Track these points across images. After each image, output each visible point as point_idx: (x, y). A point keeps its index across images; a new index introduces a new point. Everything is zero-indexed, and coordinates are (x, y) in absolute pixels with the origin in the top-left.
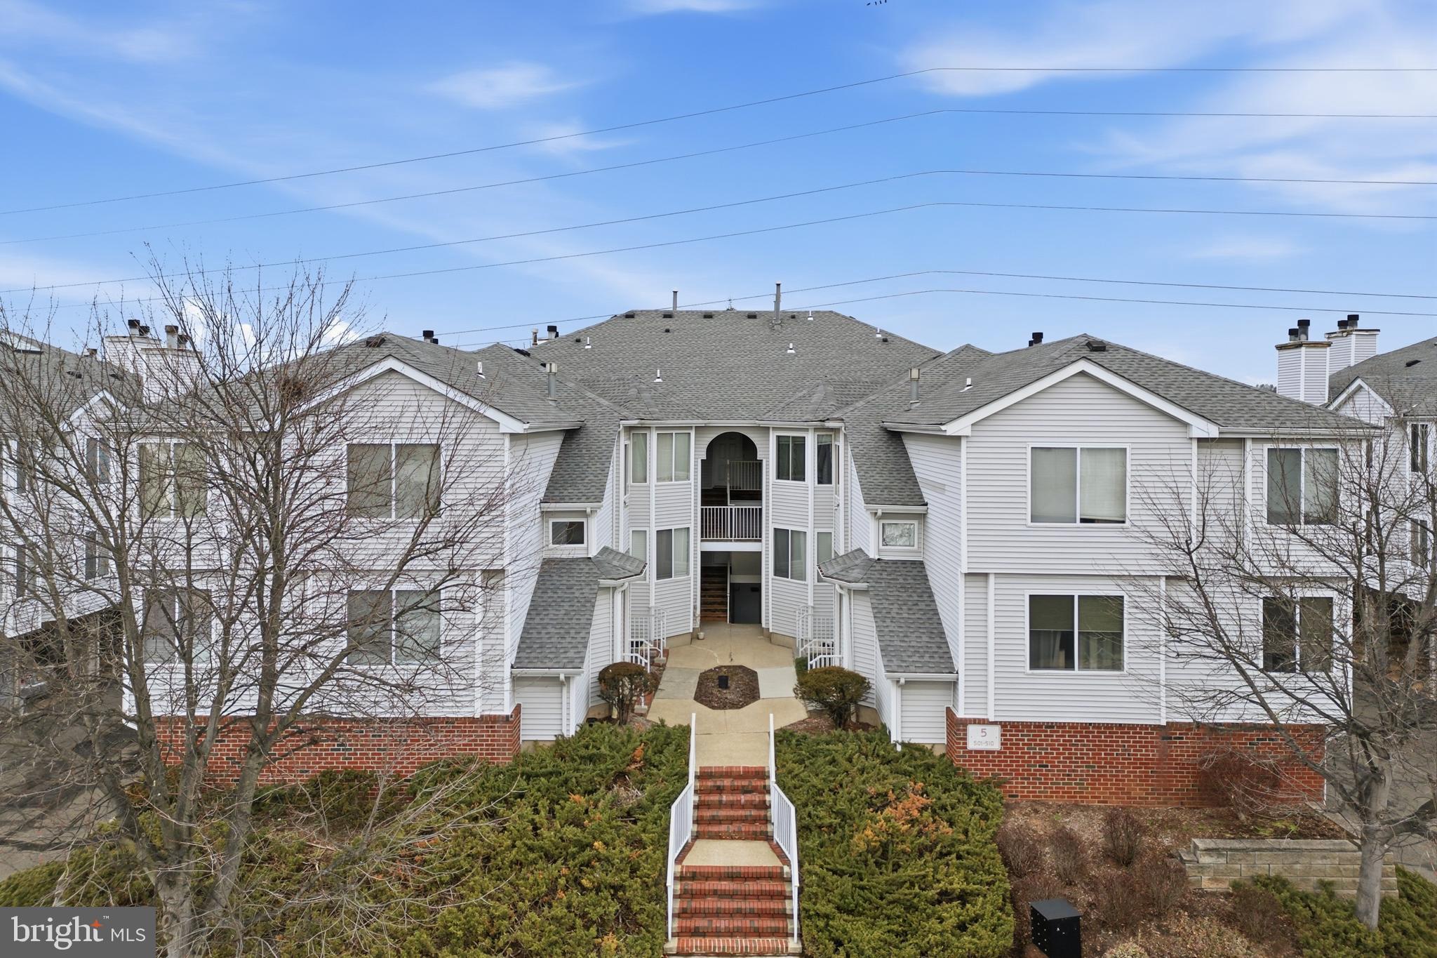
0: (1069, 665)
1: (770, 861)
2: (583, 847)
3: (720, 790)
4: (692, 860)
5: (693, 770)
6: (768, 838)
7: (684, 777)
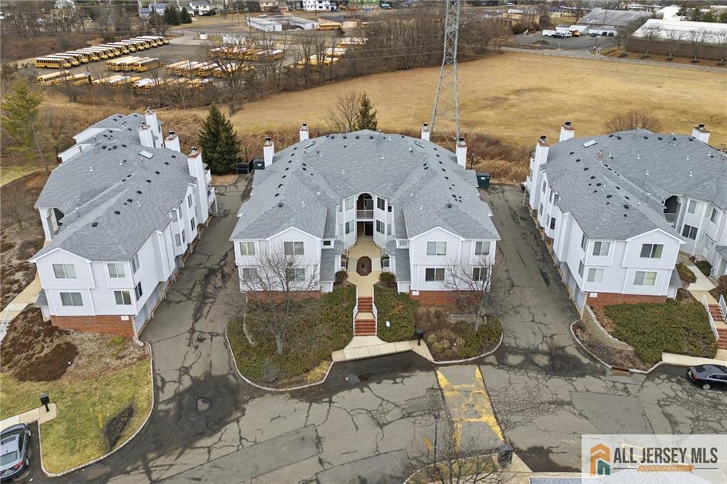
0: (433, 280)
1: (371, 318)
2: (338, 318)
3: (363, 302)
4: (358, 318)
5: (357, 298)
6: (372, 312)
7: (355, 300)
